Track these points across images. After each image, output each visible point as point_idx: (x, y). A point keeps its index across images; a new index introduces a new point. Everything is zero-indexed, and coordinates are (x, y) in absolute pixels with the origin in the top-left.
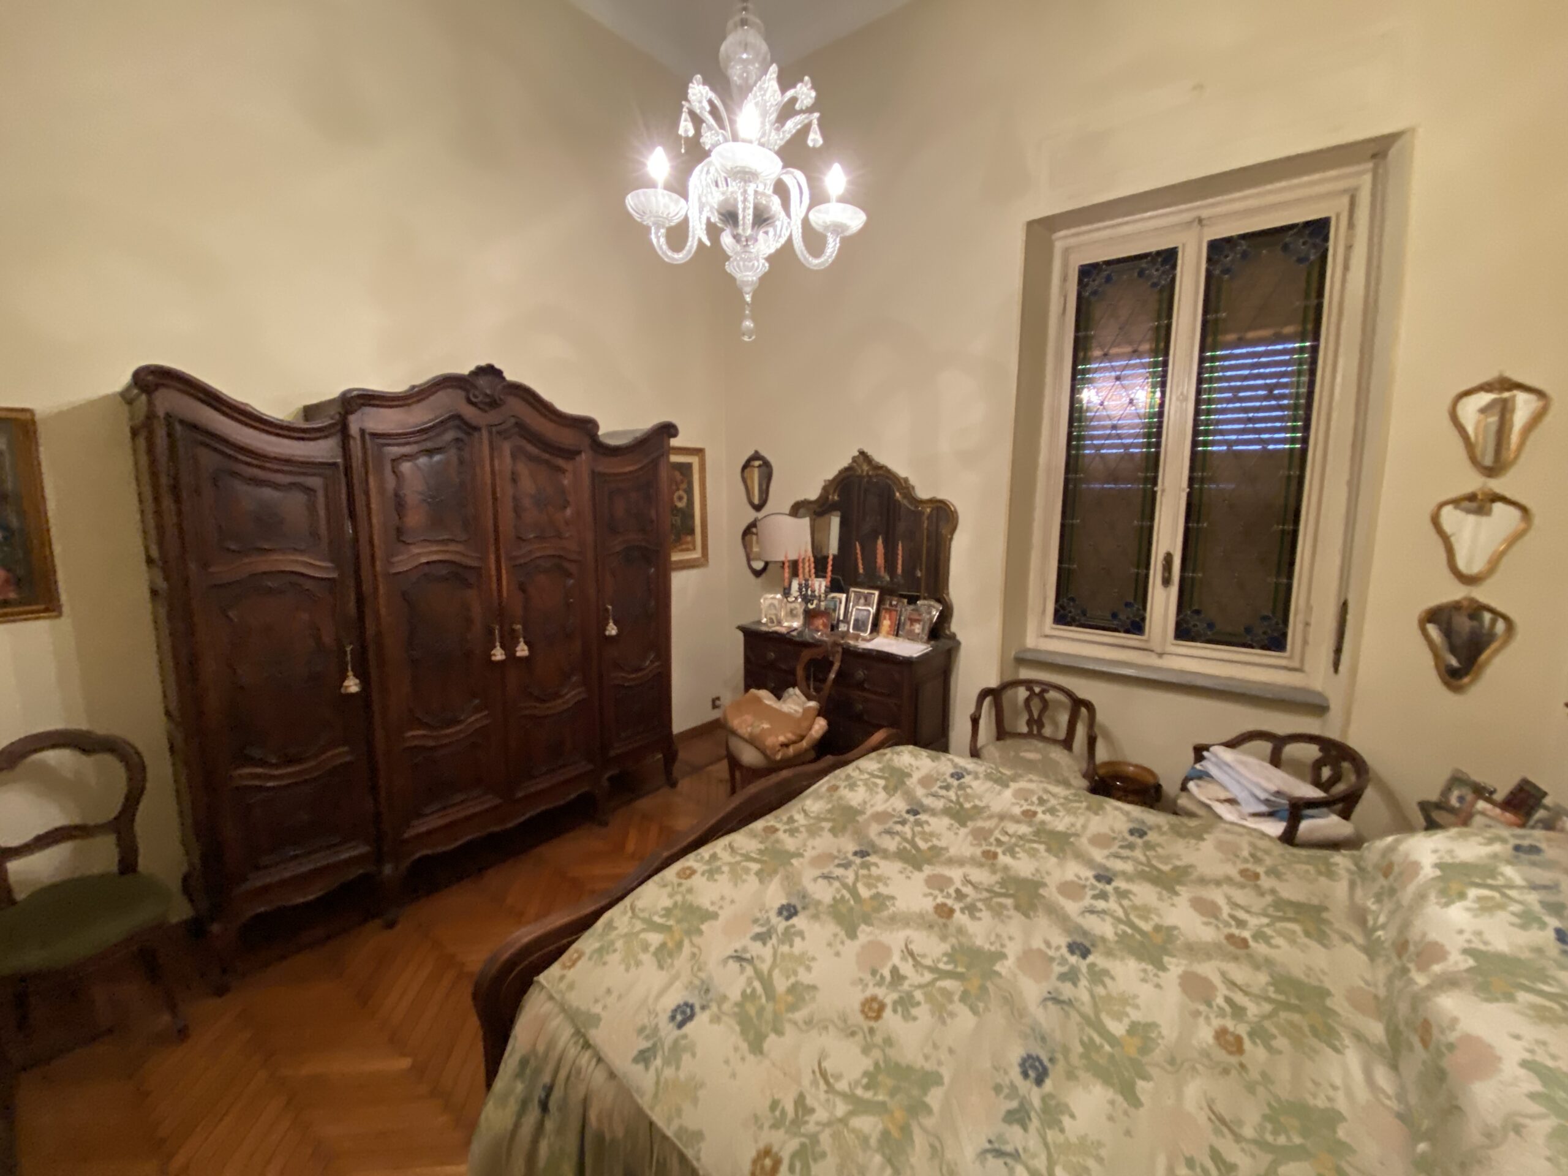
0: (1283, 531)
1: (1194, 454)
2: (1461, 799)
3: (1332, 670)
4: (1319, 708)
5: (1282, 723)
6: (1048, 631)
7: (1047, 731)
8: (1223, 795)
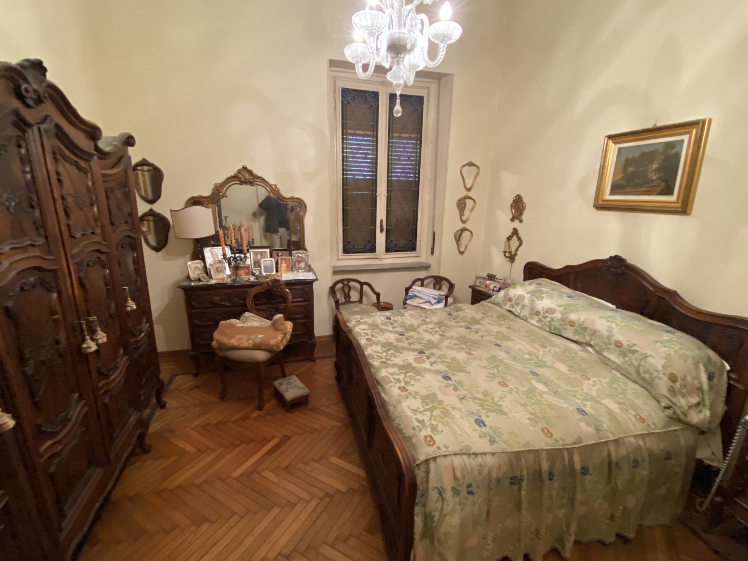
0: (414, 209)
1: (388, 180)
2: (480, 282)
3: (430, 254)
4: (427, 267)
5: (422, 274)
6: (340, 257)
7: (352, 299)
8: (423, 301)
